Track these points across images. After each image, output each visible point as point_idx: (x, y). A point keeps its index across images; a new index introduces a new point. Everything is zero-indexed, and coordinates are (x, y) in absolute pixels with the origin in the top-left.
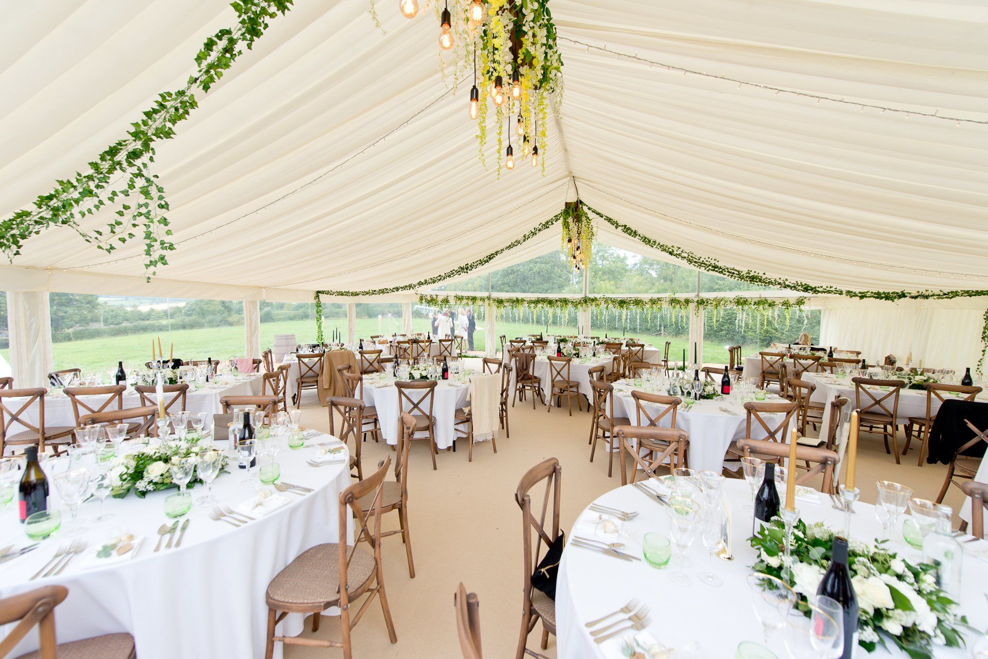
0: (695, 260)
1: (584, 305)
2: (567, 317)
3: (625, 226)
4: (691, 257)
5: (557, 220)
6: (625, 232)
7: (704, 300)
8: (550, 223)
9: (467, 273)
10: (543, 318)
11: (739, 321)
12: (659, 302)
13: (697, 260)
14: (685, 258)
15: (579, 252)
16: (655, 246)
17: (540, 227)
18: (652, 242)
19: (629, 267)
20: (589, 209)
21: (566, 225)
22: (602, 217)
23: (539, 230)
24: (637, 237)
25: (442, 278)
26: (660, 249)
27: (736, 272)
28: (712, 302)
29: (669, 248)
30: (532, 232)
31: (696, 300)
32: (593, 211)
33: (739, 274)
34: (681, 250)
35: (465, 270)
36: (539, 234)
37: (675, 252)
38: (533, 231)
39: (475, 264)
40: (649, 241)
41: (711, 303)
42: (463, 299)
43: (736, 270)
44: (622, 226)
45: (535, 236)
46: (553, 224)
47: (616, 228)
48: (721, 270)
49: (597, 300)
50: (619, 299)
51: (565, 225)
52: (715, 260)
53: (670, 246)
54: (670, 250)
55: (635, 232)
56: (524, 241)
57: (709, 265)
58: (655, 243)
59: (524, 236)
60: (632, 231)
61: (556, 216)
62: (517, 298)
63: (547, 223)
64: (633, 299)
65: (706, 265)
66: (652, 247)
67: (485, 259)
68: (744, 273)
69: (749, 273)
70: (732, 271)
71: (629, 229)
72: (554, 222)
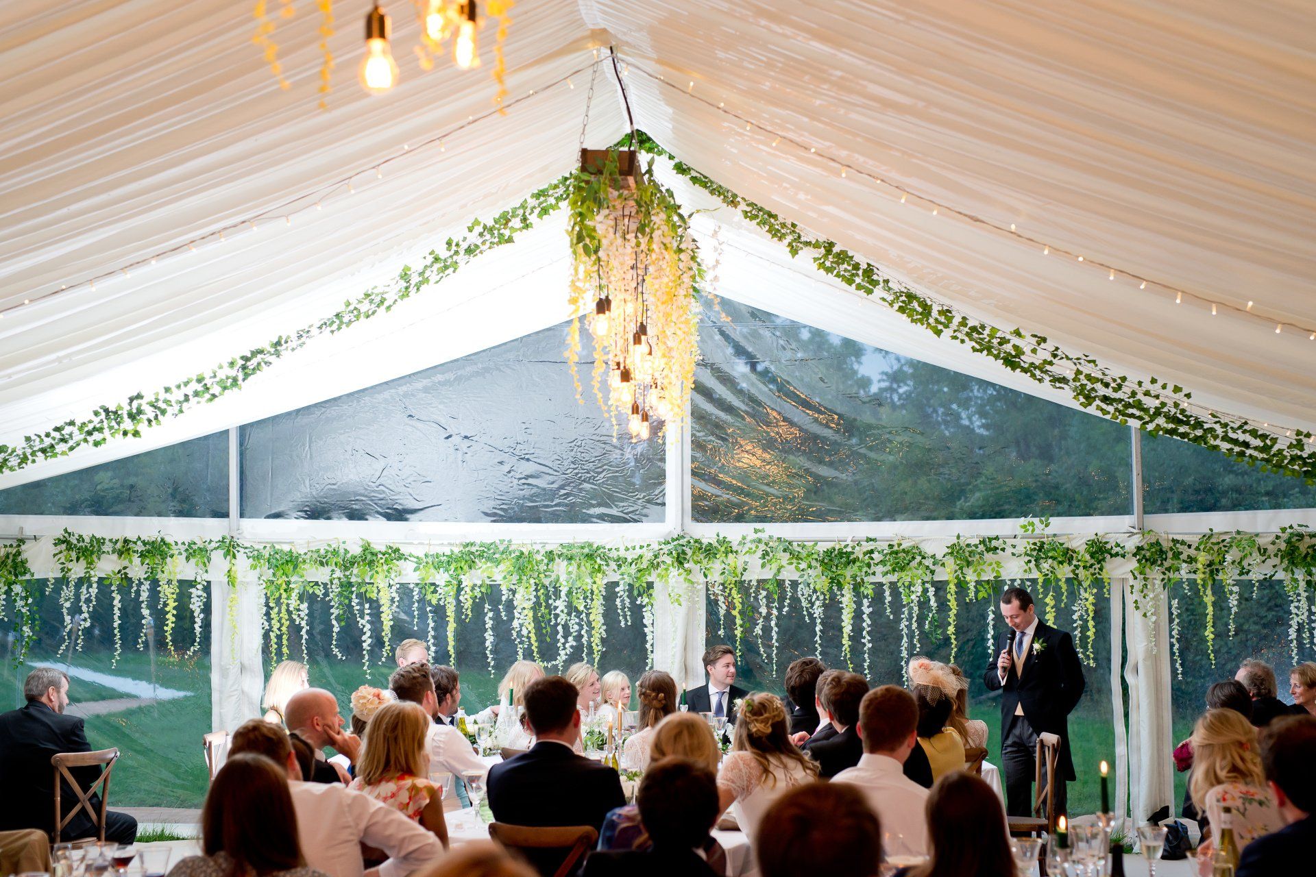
0: (1102, 391)
1: (674, 572)
2: (599, 630)
3: (829, 246)
4: (1089, 377)
5: (545, 211)
6: (829, 270)
7: (1166, 545)
8: (516, 223)
9: (136, 434)
10: (489, 638)
11: (1300, 630)
12: (989, 556)
13: (1109, 392)
14: (1064, 380)
15: (643, 348)
16: (947, 333)
17: (473, 238)
18: (935, 313)
19: (874, 389)
20: (681, 169)
21: (584, 240)
22: (733, 203)
23: (469, 251)
24: (879, 292)
25: (14, 462)
26: (970, 344)
27: (1258, 442)
28: (1192, 552)
29: (1003, 341)
30: (437, 259)
31: (1131, 544)
32: (694, 180)
33: (1265, 449)
34: (1050, 346)
35: (127, 424)
36: (469, 268)
37: (1028, 358)
38: (443, 253)
39: (177, 395)
40: (927, 309)
41: (1191, 560)
42: (100, 553)
43: (1254, 433)
44: (817, 245)
45: (452, 278)
46: (526, 225)
47: (794, 251)
48: (1199, 433)
49: (729, 551)
50: (822, 547)
51: (580, 238)
52: (1177, 389)
53: (1005, 330)
54: (1008, 348)
55: (869, 272)
56: (405, 293)
57: (1158, 412)
58: (950, 320)
59: (405, 276)
60: (856, 267)
61: (542, 194)
62: (366, 548)
63: (505, 219)
64: (884, 546)
65: (1146, 410)
66: (938, 333)
67: (221, 375)
68: (1281, 445)
69: (1300, 445)
70: (1241, 437)
71: (843, 257)
72: (533, 218)
